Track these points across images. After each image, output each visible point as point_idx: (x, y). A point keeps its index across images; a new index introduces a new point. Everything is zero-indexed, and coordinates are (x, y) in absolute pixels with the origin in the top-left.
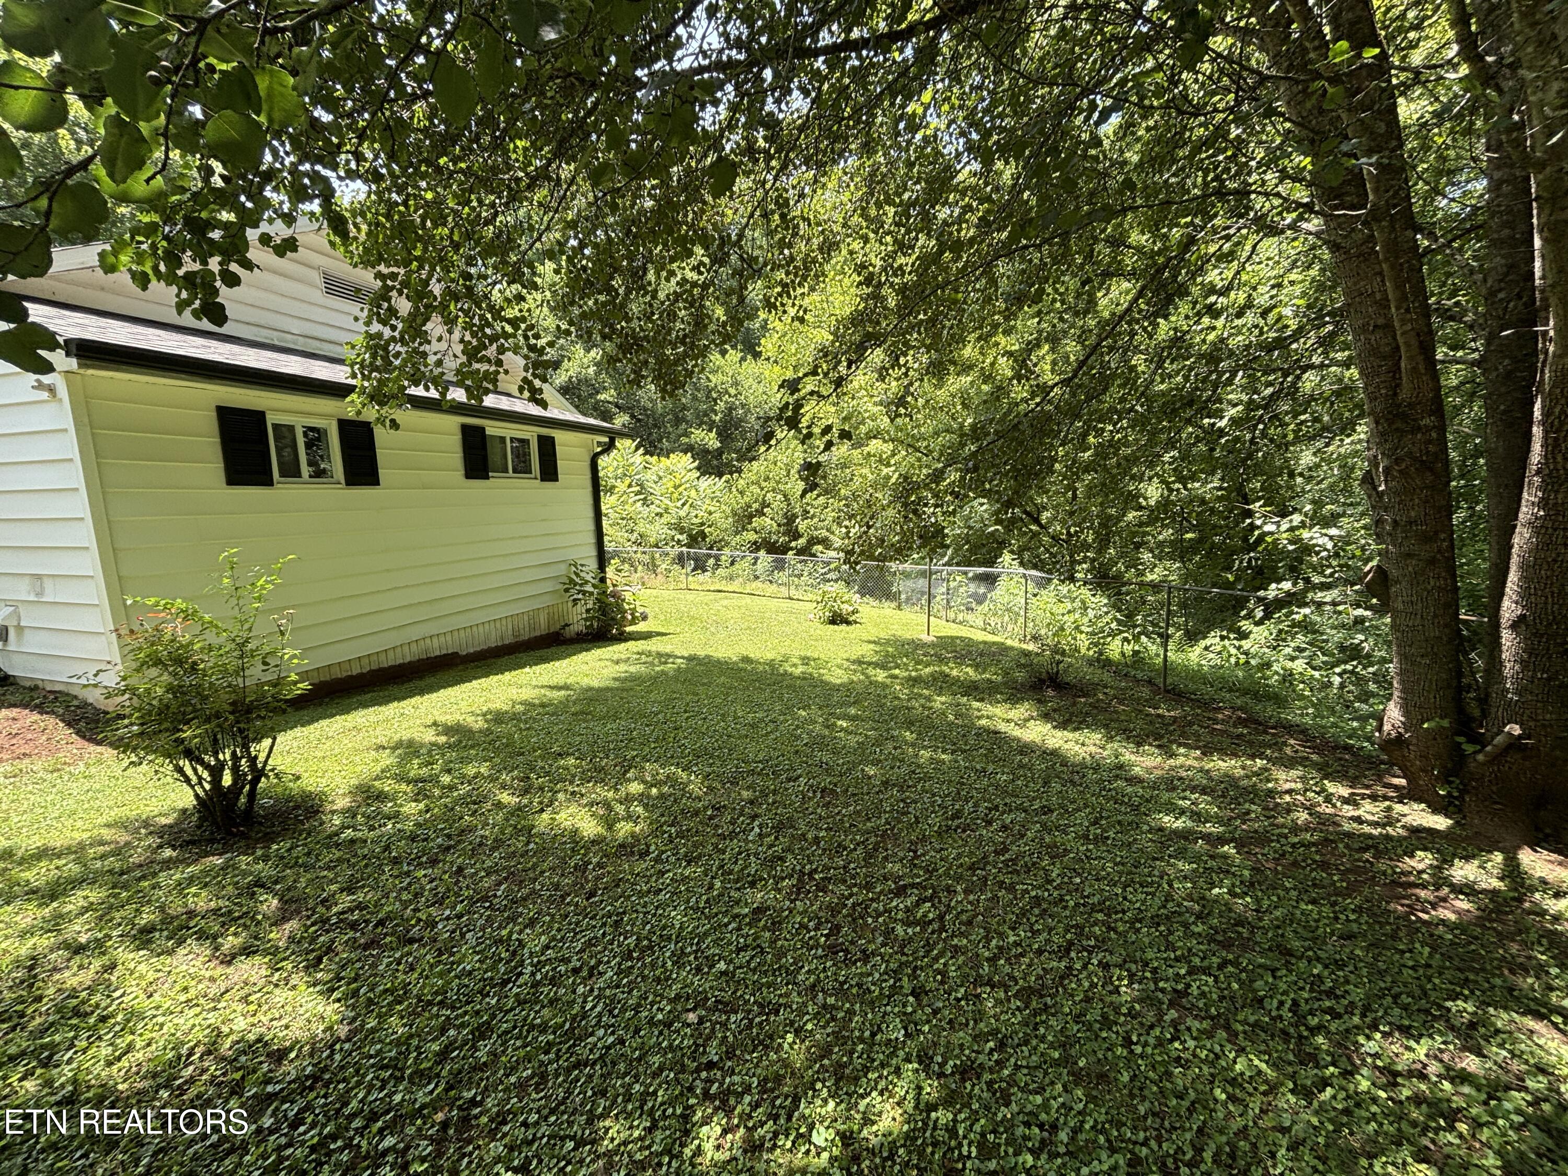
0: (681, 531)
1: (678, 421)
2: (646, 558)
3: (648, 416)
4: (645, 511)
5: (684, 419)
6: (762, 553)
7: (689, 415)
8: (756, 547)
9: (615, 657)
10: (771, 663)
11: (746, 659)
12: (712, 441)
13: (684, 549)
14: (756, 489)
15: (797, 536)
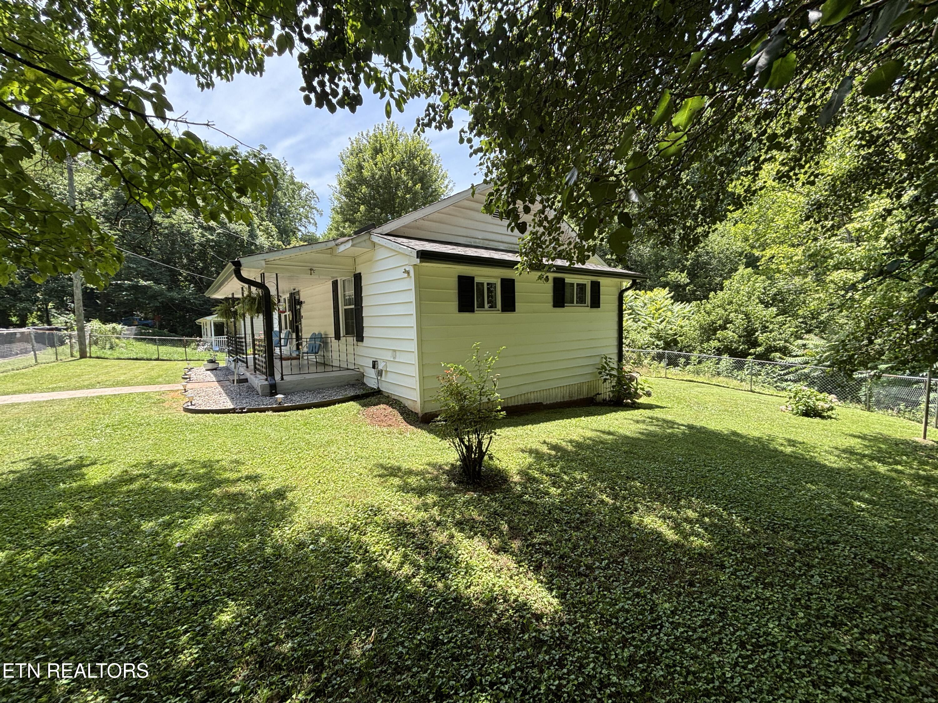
0: (659, 338)
1: (658, 268)
2: (635, 356)
3: (637, 266)
4: (635, 326)
5: (663, 266)
6: (725, 357)
7: (666, 263)
8: (719, 352)
9: (635, 418)
10: (759, 439)
11: (734, 433)
12: (683, 278)
13: (661, 351)
14: (721, 311)
15: (755, 344)
